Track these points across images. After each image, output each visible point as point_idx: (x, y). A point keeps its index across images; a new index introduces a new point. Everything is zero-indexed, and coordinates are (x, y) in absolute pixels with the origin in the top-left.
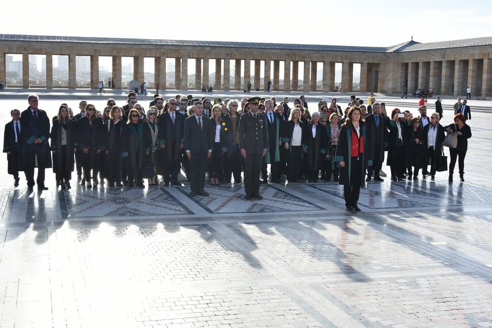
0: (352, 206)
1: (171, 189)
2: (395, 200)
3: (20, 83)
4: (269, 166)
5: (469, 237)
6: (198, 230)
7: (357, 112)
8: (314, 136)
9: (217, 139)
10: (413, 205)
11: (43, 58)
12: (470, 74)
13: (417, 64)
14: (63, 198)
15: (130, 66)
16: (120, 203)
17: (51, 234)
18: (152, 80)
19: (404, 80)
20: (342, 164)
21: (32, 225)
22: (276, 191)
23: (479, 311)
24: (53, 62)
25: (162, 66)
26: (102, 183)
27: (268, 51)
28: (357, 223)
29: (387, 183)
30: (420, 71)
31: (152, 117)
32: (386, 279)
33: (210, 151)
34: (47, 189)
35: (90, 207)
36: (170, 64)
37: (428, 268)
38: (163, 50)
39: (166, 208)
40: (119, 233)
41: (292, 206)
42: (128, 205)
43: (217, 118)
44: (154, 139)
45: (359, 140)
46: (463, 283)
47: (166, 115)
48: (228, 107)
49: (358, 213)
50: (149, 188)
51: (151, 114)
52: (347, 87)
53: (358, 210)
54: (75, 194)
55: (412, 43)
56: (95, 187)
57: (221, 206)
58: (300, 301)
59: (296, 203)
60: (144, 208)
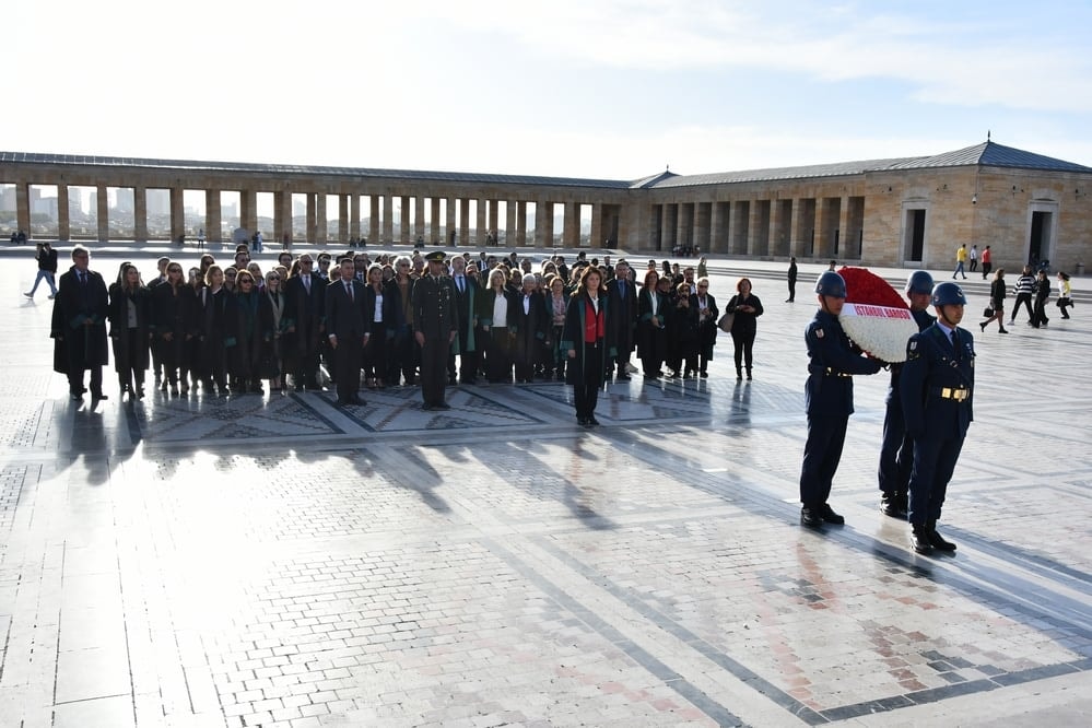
0: (586, 419)
1: (307, 397)
2: (650, 407)
3: (54, 231)
4: (458, 359)
5: (759, 460)
6: (351, 458)
7: (595, 276)
8: (526, 312)
9: (378, 317)
10: (676, 415)
11: (92, 193)
12: (752, 222)
13: (674, 207)
14: (132, 412)
15: (234, 205)
16: (225, 418)
17: (114, 468)
18: (271, 229)
19: (655, 230)
20: (572, 353)
21: (82, 457)
22: (469, 396)
23: (776, 566)
24: (109, 200)
25: (285, 206)
26: (195, 387)
27: (453, 184)
28: (595, 443)
29: (637, 381)
30: (680, 217)
31: (274, 282)
32: (641, 525)
33: (367, 334)
34: (106, 398)
35: (178, 425)
36: (299, 201)
37: (702, 506)
38: (286, 181)
39: (300, 424)
40: (224, 464)
41: (496, 418)
42: (239, 422)
43: (376, 285)
44: (278, 319)
45: (597, 317)
46: (751, 527)
47: (296, 280)
48: (394, 267)
49: (595, 428)
50: (271, 394)
51: (273, 279)
52: (571, 241)
53: (595, 423)
54: (152, 403)
55: (668, 175)
56: (184, 393)
57: (388, 420)
58: (512, 561)
59: (502, 413)
60: (263, 425)
